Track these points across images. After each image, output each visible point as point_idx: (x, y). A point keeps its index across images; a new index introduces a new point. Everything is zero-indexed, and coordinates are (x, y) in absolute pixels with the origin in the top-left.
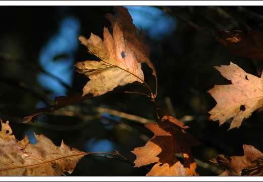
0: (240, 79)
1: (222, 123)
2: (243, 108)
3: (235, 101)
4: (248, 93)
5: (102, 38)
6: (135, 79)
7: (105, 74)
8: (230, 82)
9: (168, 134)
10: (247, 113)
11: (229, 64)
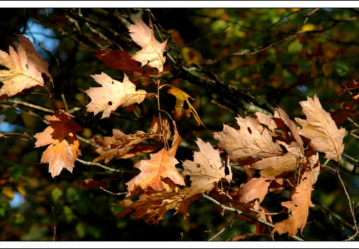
0: (108, 84)
1: (95, 114)
2: (110, 103)
3: (104, 98)
4: (113, 93)
5: (9, 53)
6: (37, 83)
7: (14, 79)
8: (101, 86)
9: (58, 120)
10: (114, 107)
11: (101, 74)
